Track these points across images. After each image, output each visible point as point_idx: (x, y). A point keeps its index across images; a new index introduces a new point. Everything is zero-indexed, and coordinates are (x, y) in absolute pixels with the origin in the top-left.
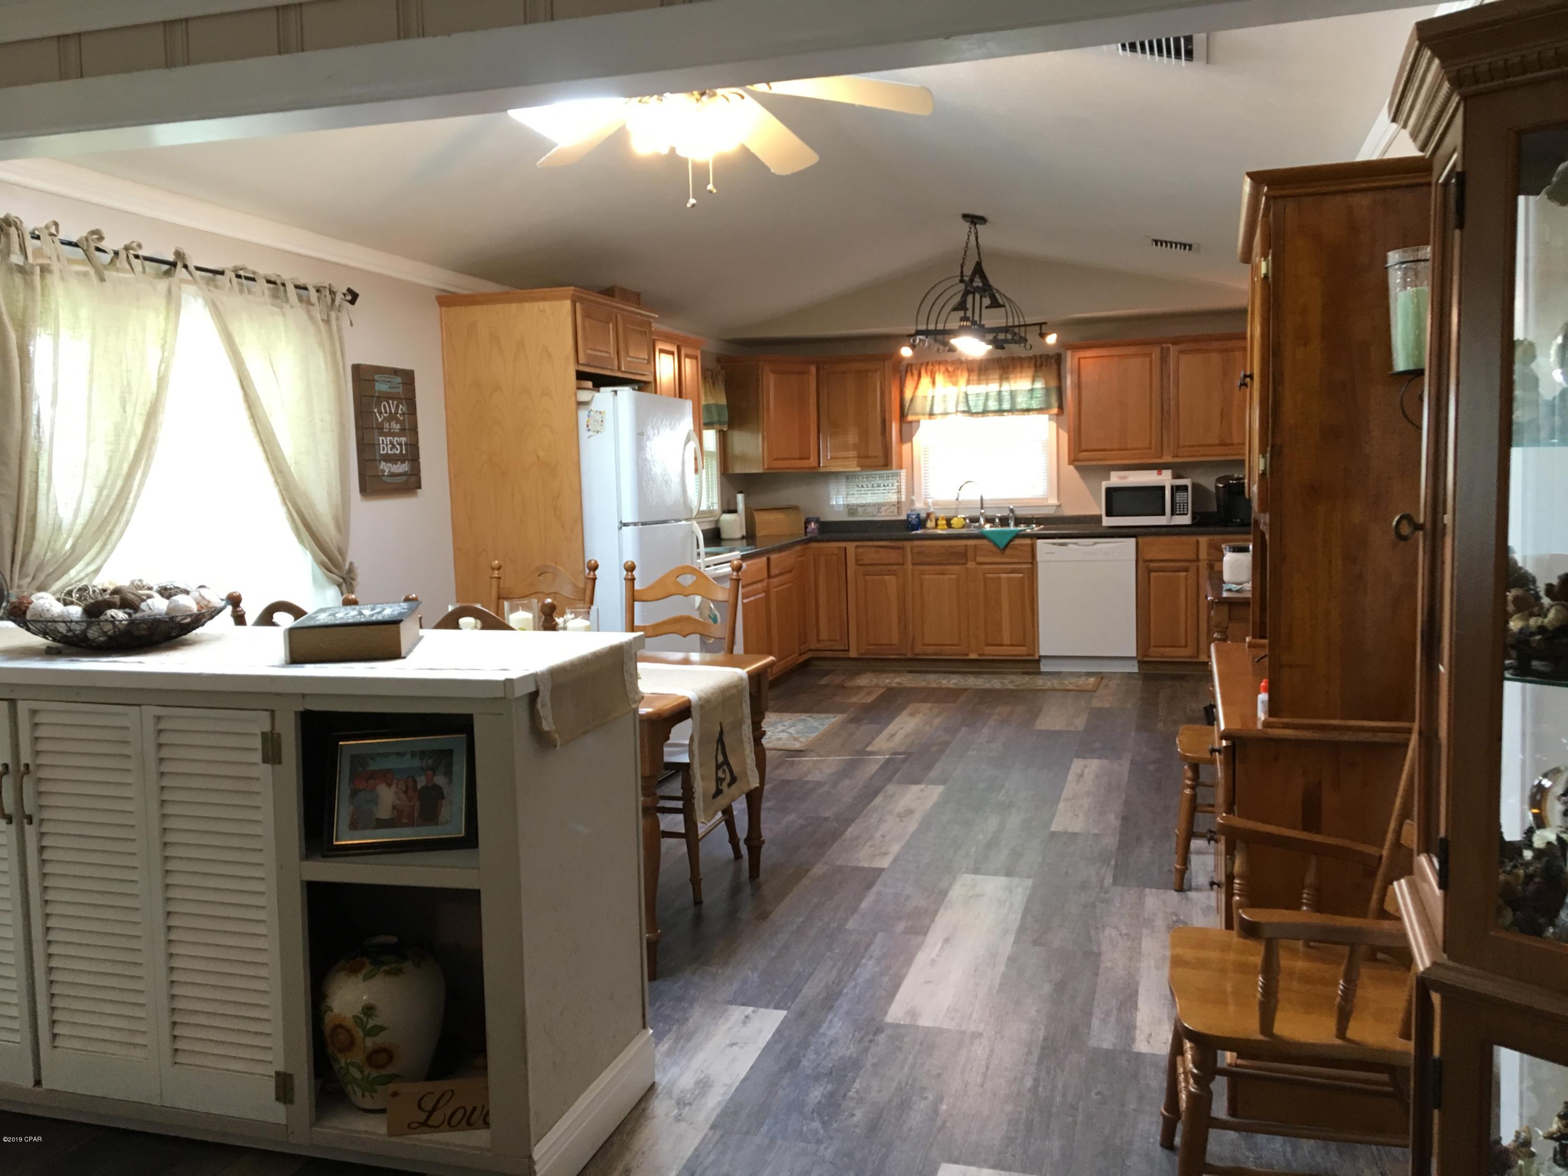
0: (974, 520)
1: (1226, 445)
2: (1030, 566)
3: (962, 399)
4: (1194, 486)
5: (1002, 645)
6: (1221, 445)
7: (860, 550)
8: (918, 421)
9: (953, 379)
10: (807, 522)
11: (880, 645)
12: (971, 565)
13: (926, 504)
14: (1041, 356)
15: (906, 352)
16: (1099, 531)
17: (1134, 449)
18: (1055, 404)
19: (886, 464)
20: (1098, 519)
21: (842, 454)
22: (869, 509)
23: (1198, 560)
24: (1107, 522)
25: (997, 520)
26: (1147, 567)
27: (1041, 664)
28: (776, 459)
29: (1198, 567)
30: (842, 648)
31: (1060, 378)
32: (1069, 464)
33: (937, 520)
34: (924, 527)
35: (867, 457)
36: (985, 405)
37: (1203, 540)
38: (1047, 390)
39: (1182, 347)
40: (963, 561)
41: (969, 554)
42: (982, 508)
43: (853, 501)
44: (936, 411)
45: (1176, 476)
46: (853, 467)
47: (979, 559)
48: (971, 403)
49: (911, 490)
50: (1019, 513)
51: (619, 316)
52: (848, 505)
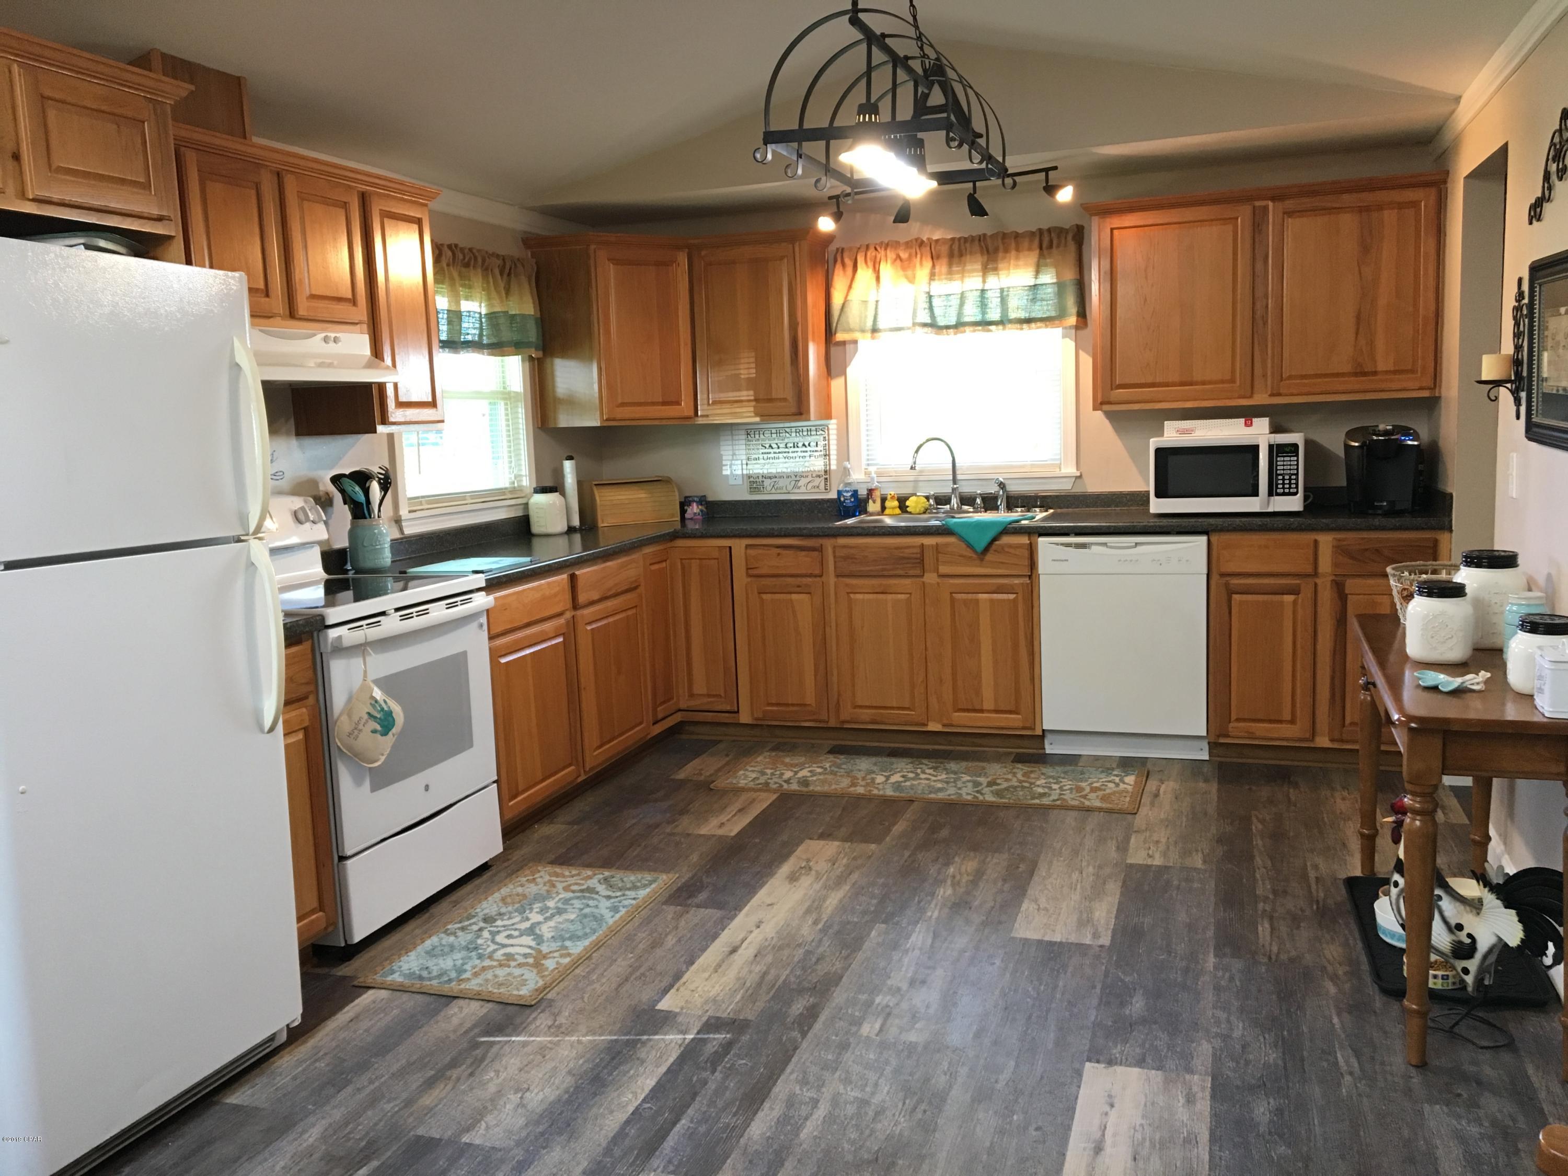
0: (942, 500)
1: (1365, 374)
2: (1027, 581)
3: (923, 304)
4: (1307, 442)
5: (982, 711)
6: (1356, 374)
7: (751, 552)
8: (855, 342)
9: (909, 273)
10: (684, 505)
11: (787, 705)
12: (930, 578)
13: (867, 474)
14: (1049, 230)
15: (826, 224)
16: (1145, 522)
17: (1203, 383)
18: (1072, 308)
19: (800, 412)
20: (1143, 499)
21: (732, 396)
22: (782, 483)
23: (1315, 574)
24: (1157, 506)
25: (978, 501)
26: (1227, 585)
27: (1046, 742)
28: (623, 405)
29: (1316, 584)
30: (728, 708)
31: (1081, 267)
32: (1095, 409)
33: (884, 500)
34: (864, 511)
35: (770, 400)
36: (960, 314)
37: (1326, 540)
38: (1060, 286)
39: (1289, 204)
40: (918, 572)
41: (926, 561)
42: (955, 481)
43: (757, 468)
44: (881, 325)
45: (1276, 429)
46: (747, 415)
47: (943, 569)
48: (937, 311)
49: (845, 453)
50: (1015, 488)
51: (15, 68)
52: (749, 477)
